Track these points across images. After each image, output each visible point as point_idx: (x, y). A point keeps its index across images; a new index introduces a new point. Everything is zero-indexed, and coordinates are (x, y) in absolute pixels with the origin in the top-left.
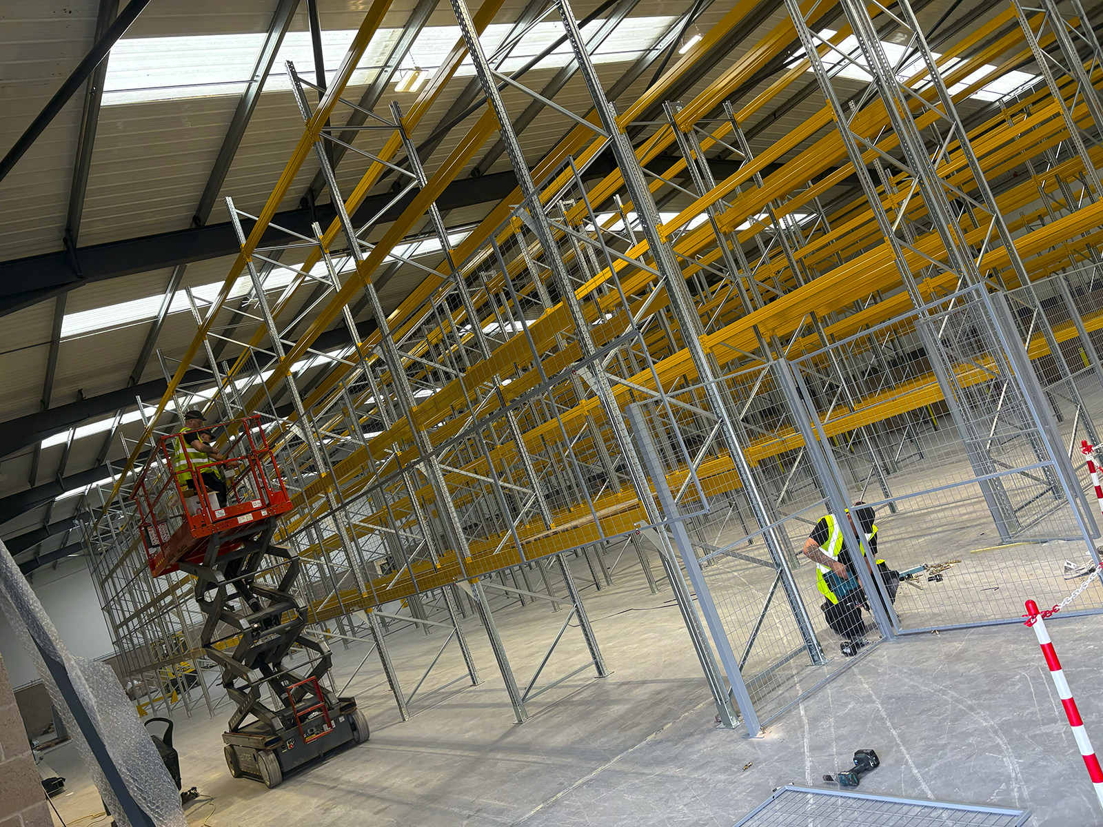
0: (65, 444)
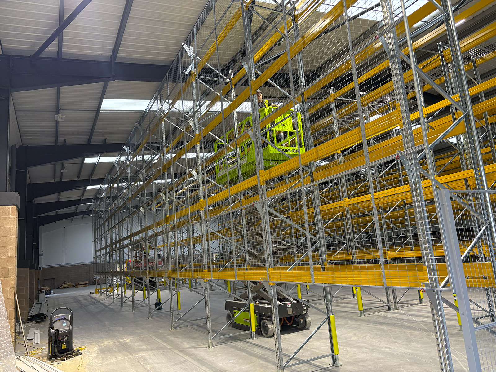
0: (95, 163)
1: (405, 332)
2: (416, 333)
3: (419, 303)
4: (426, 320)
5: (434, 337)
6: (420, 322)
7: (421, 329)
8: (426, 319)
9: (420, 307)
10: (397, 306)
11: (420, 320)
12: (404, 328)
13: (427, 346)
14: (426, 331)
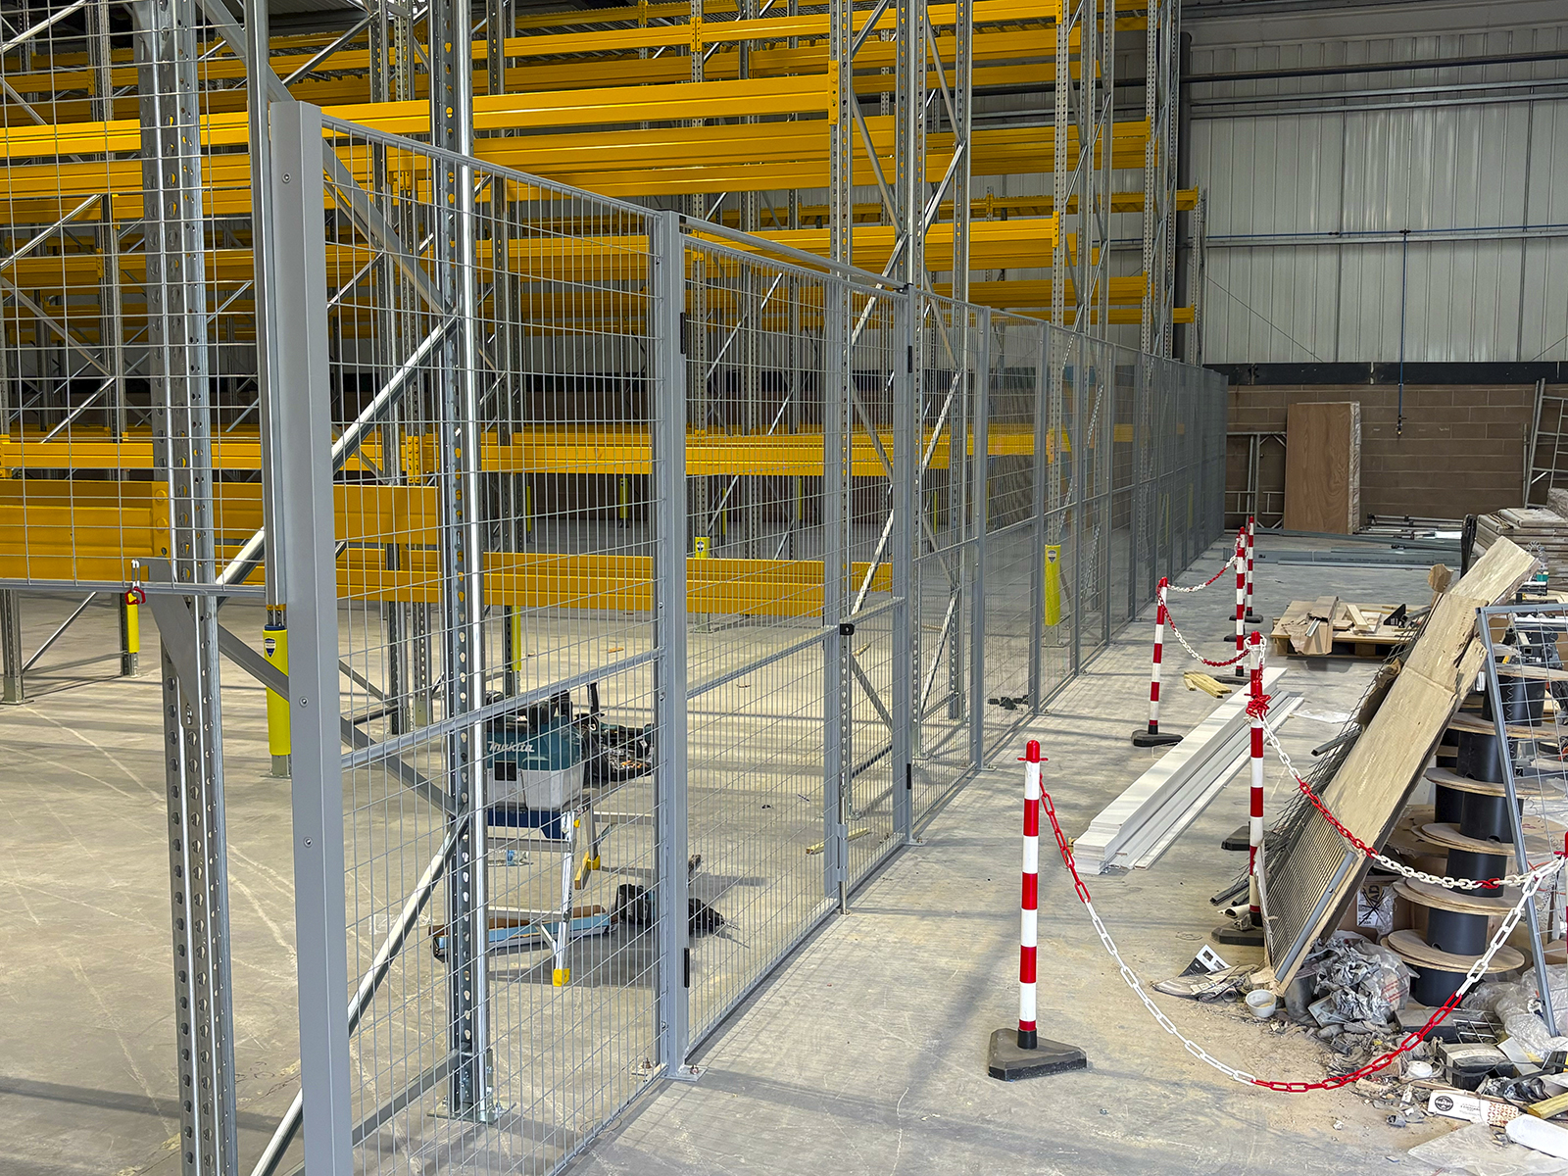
1: (36, 802)
2: (86, 798)
3: (118, 672)
4: (137, 744)
5: (164, 809)
6: (110, 750)
7: (109, 780)
8: (138, 737)
9: (120, 690)
10: (18, 692)
11: (114, 744)
12: (34, 782)
13: (128, 849)
14: (129, 786)
